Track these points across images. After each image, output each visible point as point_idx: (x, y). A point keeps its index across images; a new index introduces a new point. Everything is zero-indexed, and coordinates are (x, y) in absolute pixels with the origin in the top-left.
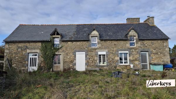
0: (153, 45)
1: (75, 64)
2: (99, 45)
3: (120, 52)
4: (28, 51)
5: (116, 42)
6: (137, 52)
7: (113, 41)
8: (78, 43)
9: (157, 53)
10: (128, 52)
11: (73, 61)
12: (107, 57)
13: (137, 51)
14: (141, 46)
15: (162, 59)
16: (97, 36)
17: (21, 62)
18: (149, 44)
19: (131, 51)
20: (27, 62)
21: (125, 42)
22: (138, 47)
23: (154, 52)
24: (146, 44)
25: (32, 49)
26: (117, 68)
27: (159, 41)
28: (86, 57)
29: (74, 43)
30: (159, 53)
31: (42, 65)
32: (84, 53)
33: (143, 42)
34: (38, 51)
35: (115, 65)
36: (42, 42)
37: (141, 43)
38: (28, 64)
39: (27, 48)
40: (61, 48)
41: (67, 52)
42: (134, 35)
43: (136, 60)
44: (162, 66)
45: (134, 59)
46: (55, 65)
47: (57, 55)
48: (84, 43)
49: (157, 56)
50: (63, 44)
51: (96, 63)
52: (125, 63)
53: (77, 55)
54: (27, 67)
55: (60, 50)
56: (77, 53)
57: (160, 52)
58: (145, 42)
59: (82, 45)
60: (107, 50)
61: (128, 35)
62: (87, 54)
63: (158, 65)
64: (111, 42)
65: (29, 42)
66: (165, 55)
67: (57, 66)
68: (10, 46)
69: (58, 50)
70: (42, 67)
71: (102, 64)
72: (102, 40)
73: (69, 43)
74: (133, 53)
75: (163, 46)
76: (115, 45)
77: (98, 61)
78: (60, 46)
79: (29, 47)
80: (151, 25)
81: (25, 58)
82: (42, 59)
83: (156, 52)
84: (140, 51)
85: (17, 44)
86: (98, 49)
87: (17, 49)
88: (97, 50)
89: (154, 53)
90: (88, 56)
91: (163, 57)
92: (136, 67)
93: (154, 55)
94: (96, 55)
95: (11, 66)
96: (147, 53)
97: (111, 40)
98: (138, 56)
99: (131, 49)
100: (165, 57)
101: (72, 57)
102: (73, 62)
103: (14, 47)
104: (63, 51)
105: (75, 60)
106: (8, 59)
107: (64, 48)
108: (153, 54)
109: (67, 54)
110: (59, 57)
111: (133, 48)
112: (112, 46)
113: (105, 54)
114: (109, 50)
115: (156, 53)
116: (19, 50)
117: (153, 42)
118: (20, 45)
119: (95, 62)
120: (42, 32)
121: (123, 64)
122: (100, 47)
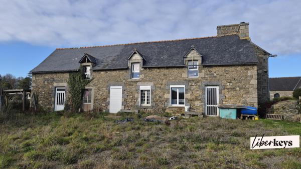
0: (228, 75)
1: (109, 103)
2: (142, 76)
3: (171, 86)
4: (55, 84)
5: (166, 71)
6: (199, 86)
7: (161, 70)
8: (114, 73)
9: (234, 89)
10: (184, 86)
11: (107, 98)
12: (152, 93)
13: (198, 84)
14: (207, 77)
15: (244, 98)
16: (139, 63)
17: (47, 99)
18: (221, 73)
19: (190, 84)
20: (53, 99)
21: (180, 70)
22: (201, 78)
23: (228, 87)
24: (215, 73)
25: (59, 81)
26: (166, 111)
27: (239, 67)
28: (123, 93)
29: (109, 72)
30: (238, 89)
31: (69, 104)
32: (121, 87)
33: (210, 69)
34: (65, 84)
35: (163, 106)
36: (70, 72)
37: (206, 72)
38: (55, 101)
39: (54, 80)
40: (92, 80)
41: (98, 86)
42: (196, 59)
43: (197, 99)
44: (235, 110)
45: (193, 97)
46: (85, 103)
47: (87, 90)
48: (122, 72)
49: (234, 93)
50: (95, 74)
51: (137, 103)
52: (180, 103)
53: (111, 91)
54: (53, 105)
55: (91, 84)
56: (111, 87)
57: (239, 87)
58: (214, 70)
59: (119, 77)
60: (152, 84)
61: (186, 59)
62: (125, 89)
63: (226, 108)
64: (158, 70)
65: (56, 73)
66: (248, 92)
67: (87, 105)
68: (37, 78)
69: (88, 83)
70: (70, 105)
71: (145, 104)
72: (145, 68)
73: (102, 73)
74: (192, 89)
75: (247, 76)
76: (164, 75)
77: (139, 100)
78: (91, 78)
79: (56, 79)
80: (243, 38)
81: (51, 94)
82: (70, 95)
83: (232, 87)
84: (203, 84)
85: (44, 75)
86: (140, 81)
87: (44, 82)
88: (138, 84)
89: (228, 89)
90: (126, 92)
91: (244, 96)
92: (196, 111)
93: (228, 92)
94: (137, 90)
95: (38, 103)
96: (217, 88)
97: (159, 68)
98: (199, 93)
99: (190, 81)
100: (248, 96)
101: (105, 93)
102: (106, 100)
103: (40, 79)
104: (94, 85)
105: (109, 97)
106: (34, 94)
107: (95, 81)
108: (226, 90)
109: (99, 89)
110: (90, 93)
111: (193, 81)
112: (160, 77)
113: (150, 89)
114: (156, 82)
115: (231, 89)
116: (46, 83)
117: (227, 69)
118: (47, 77)
119: (135, 101)
120: (76, 59)
121: (178, 105)
122: (142, 79)
